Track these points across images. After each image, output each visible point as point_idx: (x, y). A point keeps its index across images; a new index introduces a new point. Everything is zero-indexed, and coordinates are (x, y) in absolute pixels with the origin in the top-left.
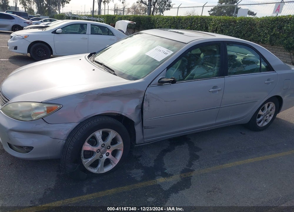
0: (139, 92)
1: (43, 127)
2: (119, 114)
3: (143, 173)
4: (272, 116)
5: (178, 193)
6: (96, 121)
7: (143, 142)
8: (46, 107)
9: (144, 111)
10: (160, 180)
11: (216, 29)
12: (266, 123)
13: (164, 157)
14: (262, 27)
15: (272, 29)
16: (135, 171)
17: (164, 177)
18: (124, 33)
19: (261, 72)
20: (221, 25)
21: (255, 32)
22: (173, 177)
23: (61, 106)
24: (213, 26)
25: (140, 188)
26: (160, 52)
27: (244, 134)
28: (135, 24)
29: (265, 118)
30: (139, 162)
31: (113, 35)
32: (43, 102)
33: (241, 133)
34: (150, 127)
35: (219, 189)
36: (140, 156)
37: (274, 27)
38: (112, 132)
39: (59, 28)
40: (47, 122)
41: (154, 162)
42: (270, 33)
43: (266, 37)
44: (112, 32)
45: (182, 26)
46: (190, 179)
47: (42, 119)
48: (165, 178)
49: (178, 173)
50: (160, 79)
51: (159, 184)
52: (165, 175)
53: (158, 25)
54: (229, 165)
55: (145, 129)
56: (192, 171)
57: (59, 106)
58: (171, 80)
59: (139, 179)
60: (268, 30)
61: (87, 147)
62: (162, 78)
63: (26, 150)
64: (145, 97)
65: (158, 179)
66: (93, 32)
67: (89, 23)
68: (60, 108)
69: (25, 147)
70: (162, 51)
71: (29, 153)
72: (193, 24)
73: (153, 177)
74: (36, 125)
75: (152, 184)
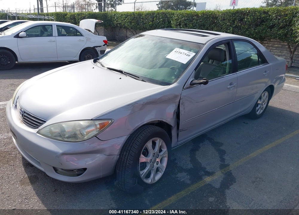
0: (176, 97)
1: (96, 145)
2: (159, 121)
3: (188, 175)
4: (266, 104)
5: (230, 188)
6: (148, 132)
7: (177, 145)
8: (99, 124)
9: (180, 114)
10: (208, 179)
11: (180, 23)
12: (262, 111)
13: (196, 156)
14: (224, 20)
15: (234, 21)
16: (180, 175)
17: (209, 176)
18: (92, 33)
19: (259, 65)
20: (185, 19)
21: (218, 25)
22: (216, 174)
23: (113, 121)
24: (176, 20)
25: (195, 190)
26: (181, 54)
27: (247, 123)
28: (102, 22)
29: (262, 106)
30: (178, 165)
31: (81, 35)
32: (93, 119)
33: (244, 123)
34: (184, 129)
35: (260, 178)
36: (175, 159)
37: (235, 19)
38: (158, 140)
39: (22, 32)
40: (100, 140)
41: (191, 163)
42: (232, 25)
43: (228, 29)
44: (79, 32)
45: (143, 21)
46: (231, 173)
47: (96, 137)
48: (211, 176)
49: (218, 169)
50: (192, 82)
51: (209, 184)
52: (209, 174)
53: (117, 21)
54: (253, 155)
55: (180, 131)
56: (228, 165)
57: (111, 121)
58: (204, 82)
59: (189, 182)
60: (230, 22)
61: (143, 159)
62: (193, 80)
63: (77, 172)
64: (181, 101)
65: (206, 179)
66: (60, 34)
67: (54, 24)
68: (112, 122)
69: (75, 170)
70: (182, 53)
71: (82, 175)
72: (155, 19)
73: (200, 178)
74: (90, 144)
75: (203, 185)
